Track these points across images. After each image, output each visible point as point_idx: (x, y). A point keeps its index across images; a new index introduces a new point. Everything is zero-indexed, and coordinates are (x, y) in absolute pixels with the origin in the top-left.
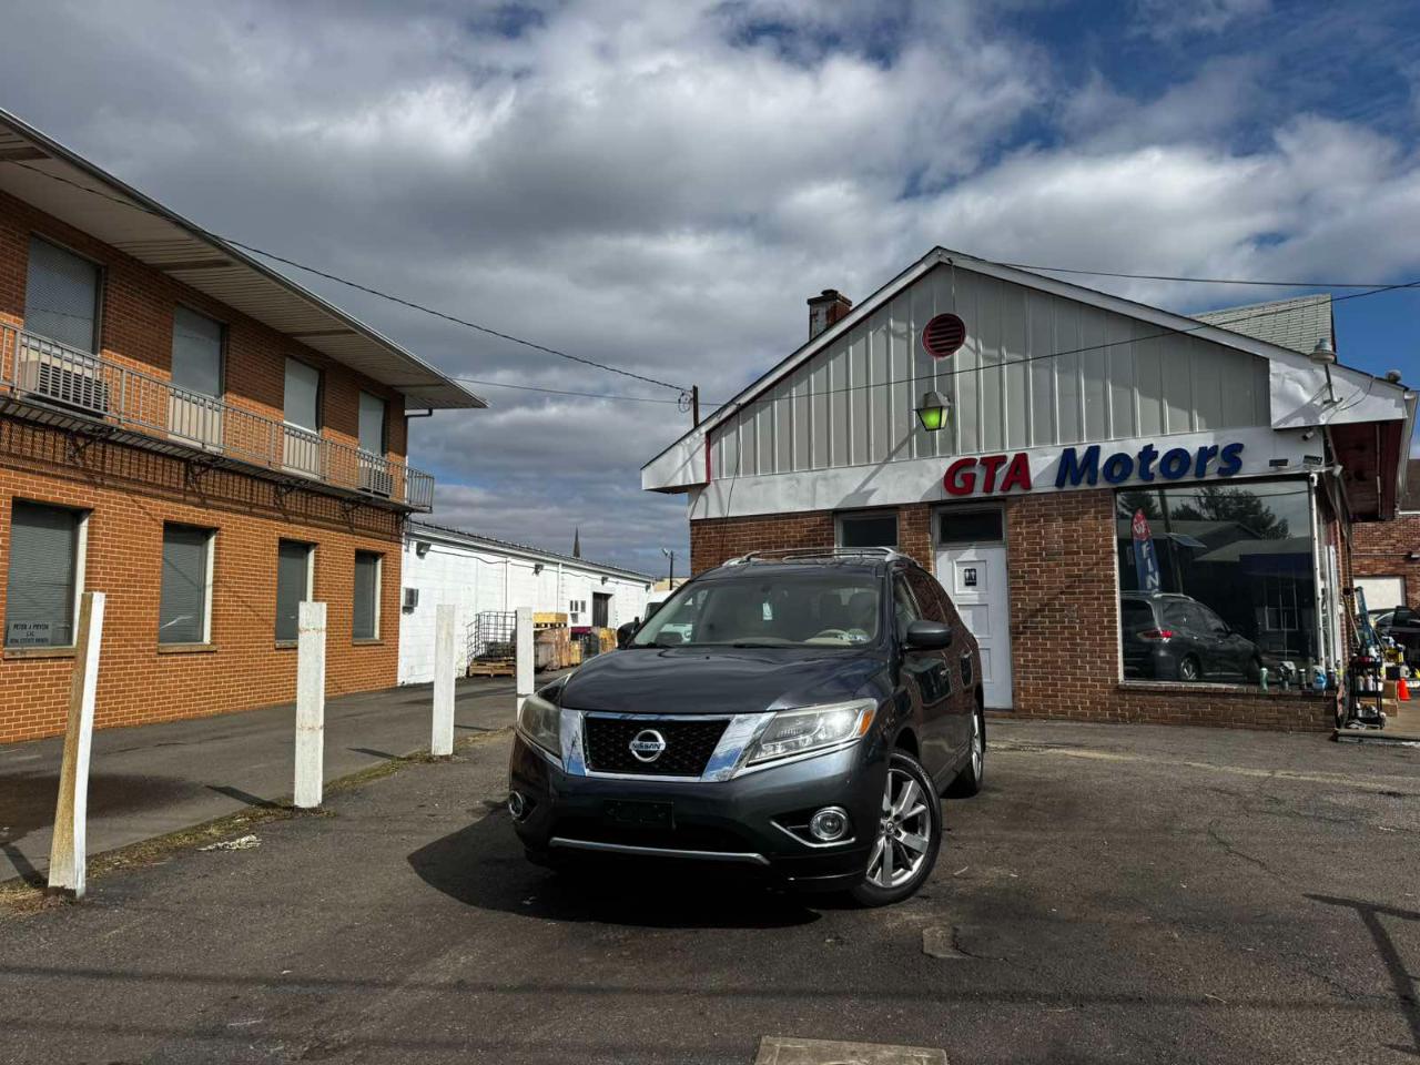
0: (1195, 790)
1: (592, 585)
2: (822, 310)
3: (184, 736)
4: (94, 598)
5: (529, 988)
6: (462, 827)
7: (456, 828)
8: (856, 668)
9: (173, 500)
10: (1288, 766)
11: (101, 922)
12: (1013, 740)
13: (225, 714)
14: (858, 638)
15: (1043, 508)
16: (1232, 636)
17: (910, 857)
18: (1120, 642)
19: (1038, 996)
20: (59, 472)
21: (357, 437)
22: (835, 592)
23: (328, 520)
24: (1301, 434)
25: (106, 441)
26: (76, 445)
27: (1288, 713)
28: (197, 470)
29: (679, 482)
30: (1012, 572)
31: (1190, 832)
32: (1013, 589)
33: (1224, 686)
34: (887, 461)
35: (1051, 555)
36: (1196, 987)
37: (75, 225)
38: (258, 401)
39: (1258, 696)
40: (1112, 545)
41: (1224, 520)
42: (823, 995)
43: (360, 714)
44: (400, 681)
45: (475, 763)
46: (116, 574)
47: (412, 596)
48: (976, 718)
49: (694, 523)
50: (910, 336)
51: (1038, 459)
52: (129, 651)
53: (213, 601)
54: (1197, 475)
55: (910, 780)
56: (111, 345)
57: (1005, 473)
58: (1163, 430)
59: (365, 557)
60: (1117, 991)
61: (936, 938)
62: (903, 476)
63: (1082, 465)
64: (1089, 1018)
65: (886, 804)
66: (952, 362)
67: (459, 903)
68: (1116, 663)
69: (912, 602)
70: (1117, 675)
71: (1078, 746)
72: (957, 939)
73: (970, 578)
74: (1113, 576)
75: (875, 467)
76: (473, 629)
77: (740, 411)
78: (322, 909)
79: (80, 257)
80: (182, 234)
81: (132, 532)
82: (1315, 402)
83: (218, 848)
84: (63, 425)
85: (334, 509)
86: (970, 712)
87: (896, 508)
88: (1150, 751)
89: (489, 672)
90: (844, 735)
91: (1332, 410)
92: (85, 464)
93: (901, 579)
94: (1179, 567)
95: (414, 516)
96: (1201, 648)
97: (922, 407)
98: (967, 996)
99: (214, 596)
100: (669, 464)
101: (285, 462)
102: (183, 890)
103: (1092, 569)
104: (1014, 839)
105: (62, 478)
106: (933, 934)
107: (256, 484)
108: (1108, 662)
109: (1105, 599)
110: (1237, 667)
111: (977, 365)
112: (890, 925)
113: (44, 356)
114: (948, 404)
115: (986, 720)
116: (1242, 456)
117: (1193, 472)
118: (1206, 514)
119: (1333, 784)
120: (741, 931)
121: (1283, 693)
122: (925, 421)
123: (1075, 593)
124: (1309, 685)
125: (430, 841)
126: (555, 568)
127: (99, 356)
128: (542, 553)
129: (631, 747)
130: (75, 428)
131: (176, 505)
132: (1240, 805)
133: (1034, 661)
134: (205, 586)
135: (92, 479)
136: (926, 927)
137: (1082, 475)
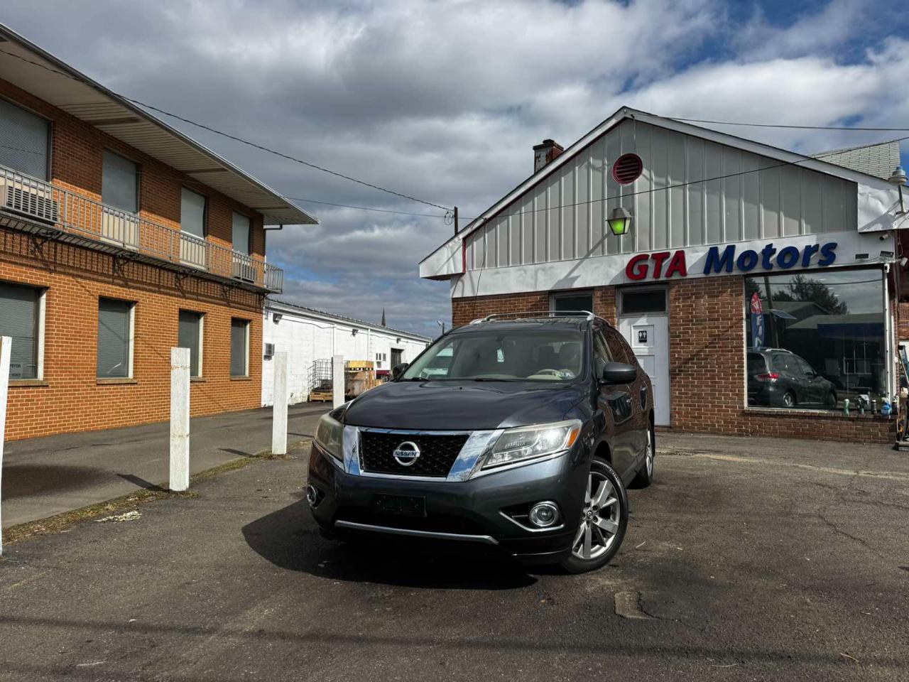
0: (804, 484)
1: (391, 343)
2: (543, 154)
3: (112, 439)
4: (3, 341)
5: (312, 637)
6: (286, 505)
7: (280, 507)
8: (566, 396)
9: (105, 282)
10: (867, 467)
11: (9, 577)
12: (672, 447)
13: (144, 425)
14: (568, 374)
15: (694, 289)
16: (818, 377)
17: (604, 536)
18: (745, 381)
19: (708, 653)
20: (24, 261)
21: (231, 242)
22: (550, 345)
23: (213, 298)
24: (879, 235)
25: (56, 241)
26: (35, 243)
27: (863, 430)
28: (121, 262)
29: (444, 272)
30: (672, 333)
31: (805, 516)
32: (671, 344)
33: (818, 411)
34: (587, 257)
35: (700, 321)
36: (832, 647)
37: (31, 92)
38: (163, 216)
39: (842, 418)
40: (742, 315)
41: (806, 301)
42: (537, 648)
43: (232, 426)
44: (263, 404)
45: (302, 460)
46: (66, 332)
47: (270, 348)
48: (649, 432)
49: (454, 300)
50: (604, 169)
51: (692, 255)
52: (77, 383)
53: (135, 350)
54: (803, 265)
55: (604, 480)
56: (59, 175)
57: (668, 265)
58: (779, 234)
59: (238, 323)
60: (771, 650)
61: (624, 601)
62: (597, 267)
63: (723, 257)
64: (750, 674)
65: (587, 499)
66: (633, 187)
67: (272, 565)
68: (743, 395)
69: (606, 350)
70: (743, 403)
71: (717, 452)
72: (641, 602)
73: (642, 337)
74: (742, 335)
75: (578, 261)
76: (311, 371)
77: (487, 223)
78: (172, 569)
79: (38, 116)
80: (104, 99)
81: (77, 303)
82: (890, 213)
83: (109, 520)
84: (25, 229)
85: (216, 290)
86: (645, 428)
87: (592, 289)
88: (768, 457)
89: (322, 399)
90: (556, 447)
91: (901, 219)
92: (42, 256)
93: (598, 333)
94: (777, 332)
95: (270, 296)
96: (798, 386)
97: (611, 218)
98: (652, 650)
99: (135, 347)
100: (438, 260)
101: (181, 257)
102: (76, 552)
103: (727, 331)
104: (677, 521)
105: (27, 265)
106: (623, 597)
107: (162, 272)
108: (737, 395)
109: (736, 351)
110: (821, 398)
111: (650, 188)
112: (589, 589)
113: (8, 181)
114: (630, 216)
115: (656, 434)
116: (836, 252)
117: (801, 264)
118: (795, 296)
119: (902, 481)
120: (477, 591)
121: (860, 416)
122: (613, 227)
123: (715, 347)
124: (879, 411)
125: (260, 517)
126: (365, 332)
127: (51, 183)
128: (357, 322)
129: (394, 454)
130: (35, 231)
131: (106, 285)
132: (839, 496)
133: (686, 394)
134: (129, 340)
135: (48, 267)
136: (617, 592)
137: (722, 266)
